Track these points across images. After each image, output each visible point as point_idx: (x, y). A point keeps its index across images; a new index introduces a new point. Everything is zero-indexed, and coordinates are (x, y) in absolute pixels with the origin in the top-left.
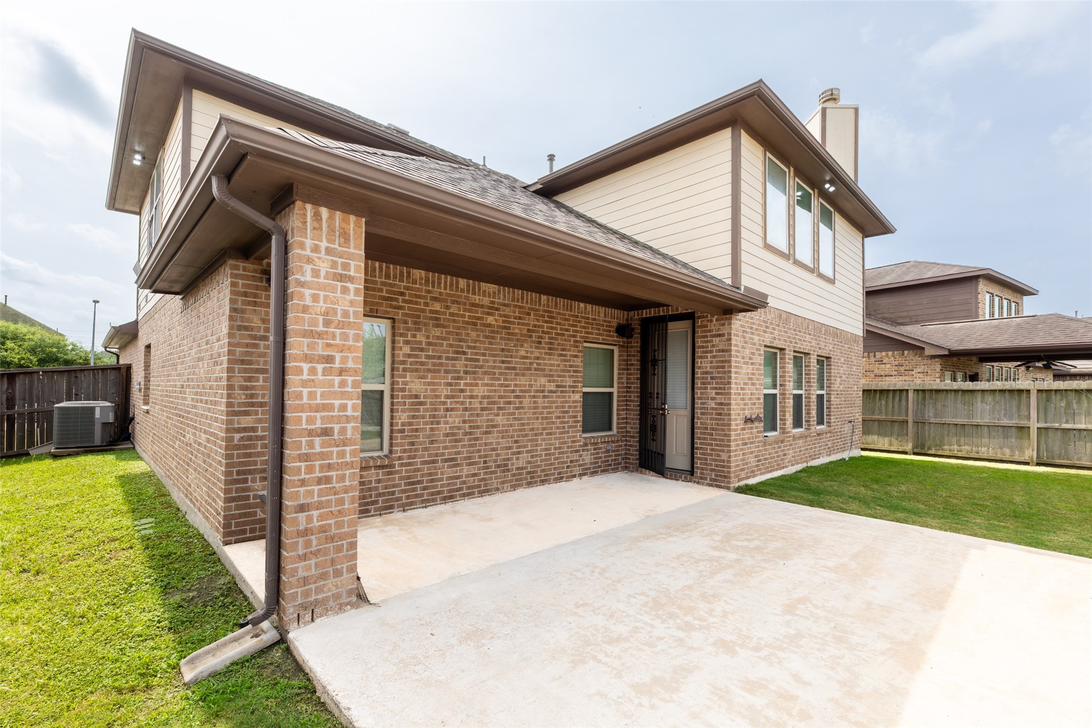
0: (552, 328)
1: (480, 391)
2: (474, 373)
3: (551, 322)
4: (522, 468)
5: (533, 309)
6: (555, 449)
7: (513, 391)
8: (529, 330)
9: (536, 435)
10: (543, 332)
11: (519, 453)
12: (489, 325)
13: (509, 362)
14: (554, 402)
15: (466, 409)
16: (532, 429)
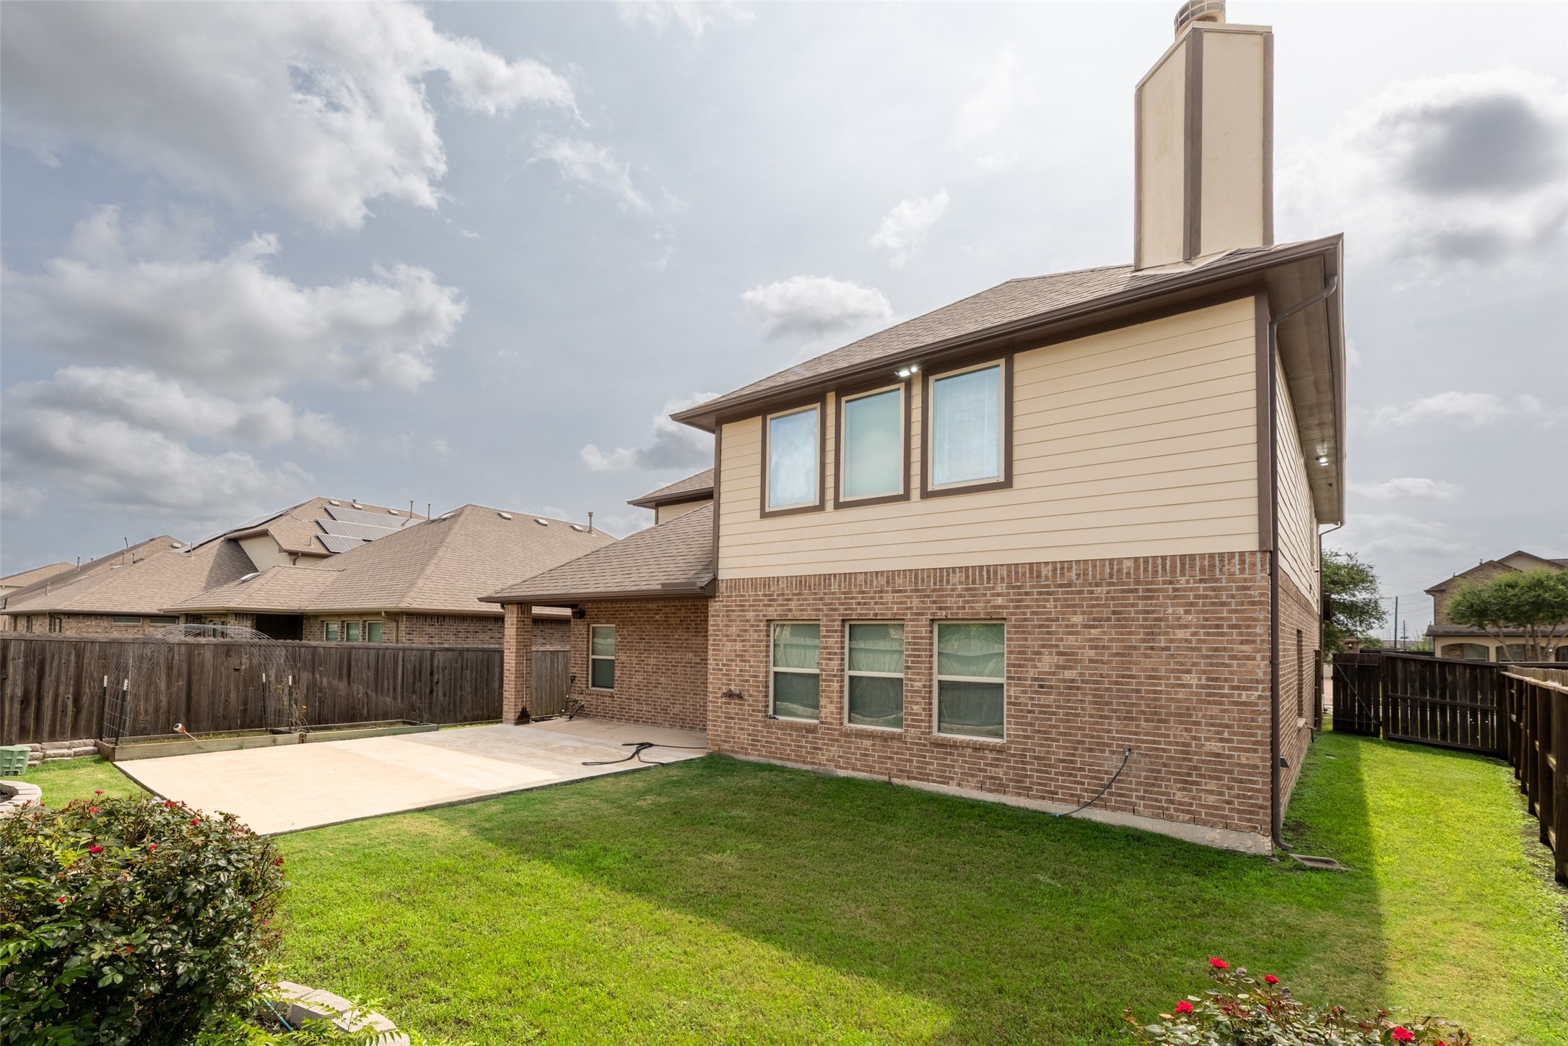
0: (697, 617)
1: (652, 661)
2: (649, 650)
3: (697, 613)
4: (677, 715)
5: (684, 606)
6: (700, 706)
7: (671, 662)
8: (681, 621)
9: (686, 693)
10: (691, 621)
11: (674, 704)
12: (657, 621)
13: (668, 643)
14: (698, 671)
15: (645, 672)
16: (683, 689)
